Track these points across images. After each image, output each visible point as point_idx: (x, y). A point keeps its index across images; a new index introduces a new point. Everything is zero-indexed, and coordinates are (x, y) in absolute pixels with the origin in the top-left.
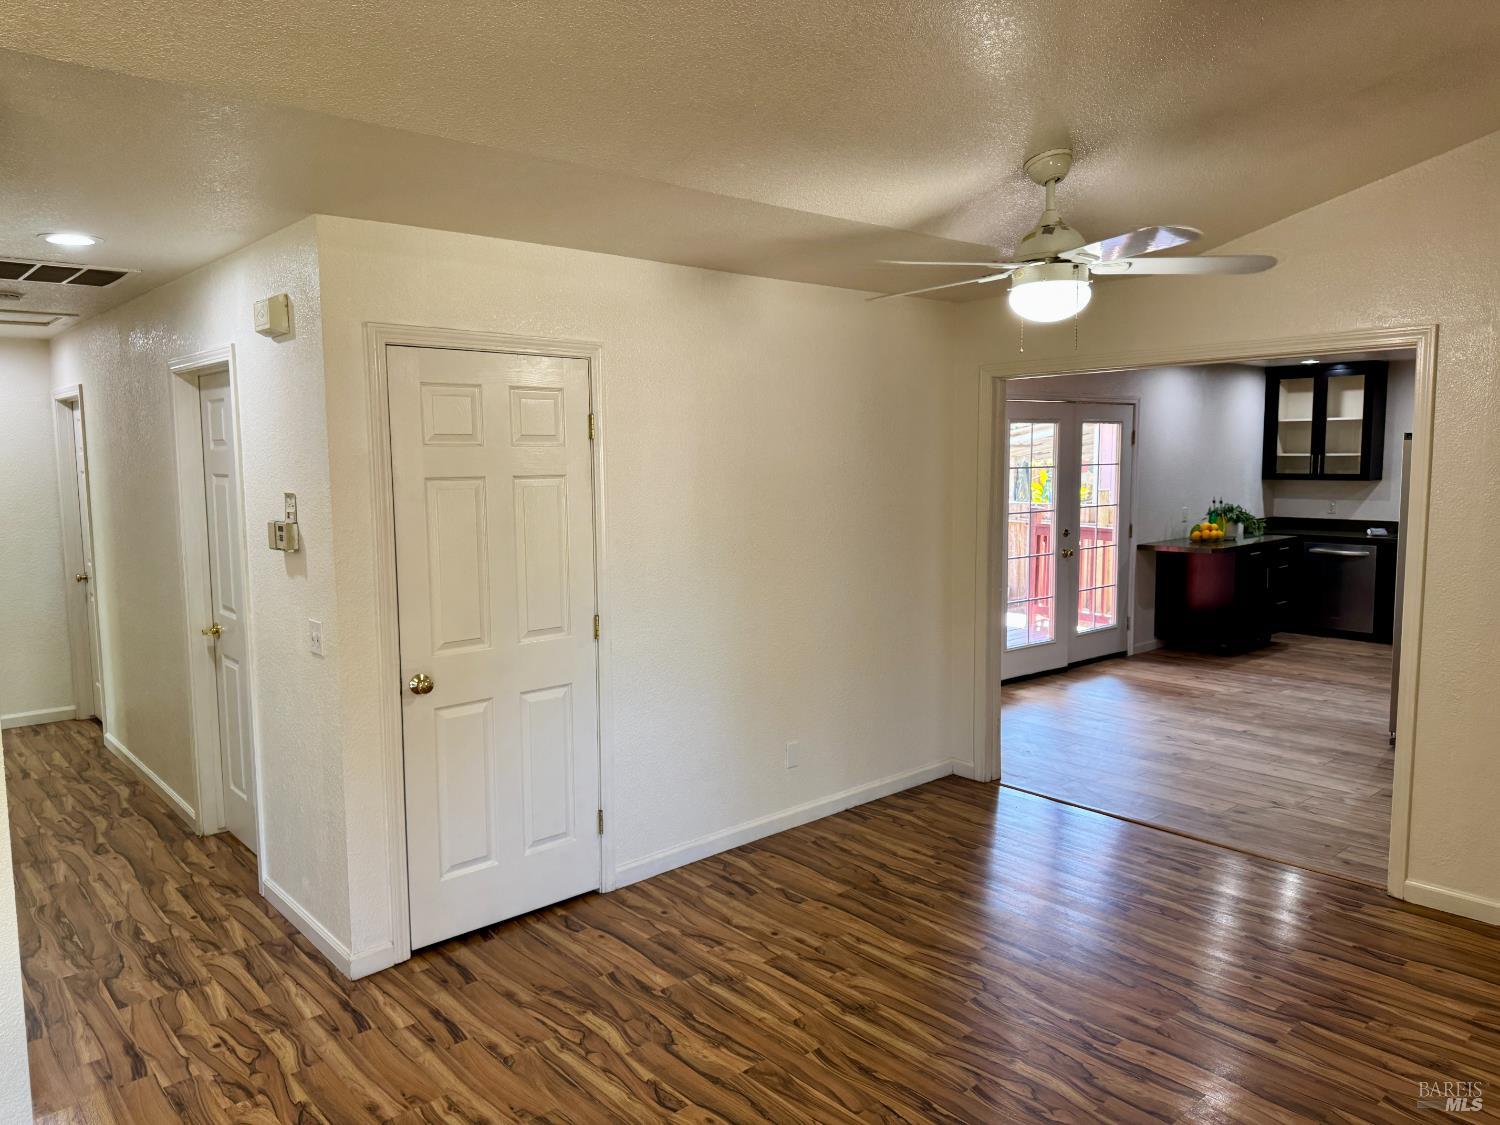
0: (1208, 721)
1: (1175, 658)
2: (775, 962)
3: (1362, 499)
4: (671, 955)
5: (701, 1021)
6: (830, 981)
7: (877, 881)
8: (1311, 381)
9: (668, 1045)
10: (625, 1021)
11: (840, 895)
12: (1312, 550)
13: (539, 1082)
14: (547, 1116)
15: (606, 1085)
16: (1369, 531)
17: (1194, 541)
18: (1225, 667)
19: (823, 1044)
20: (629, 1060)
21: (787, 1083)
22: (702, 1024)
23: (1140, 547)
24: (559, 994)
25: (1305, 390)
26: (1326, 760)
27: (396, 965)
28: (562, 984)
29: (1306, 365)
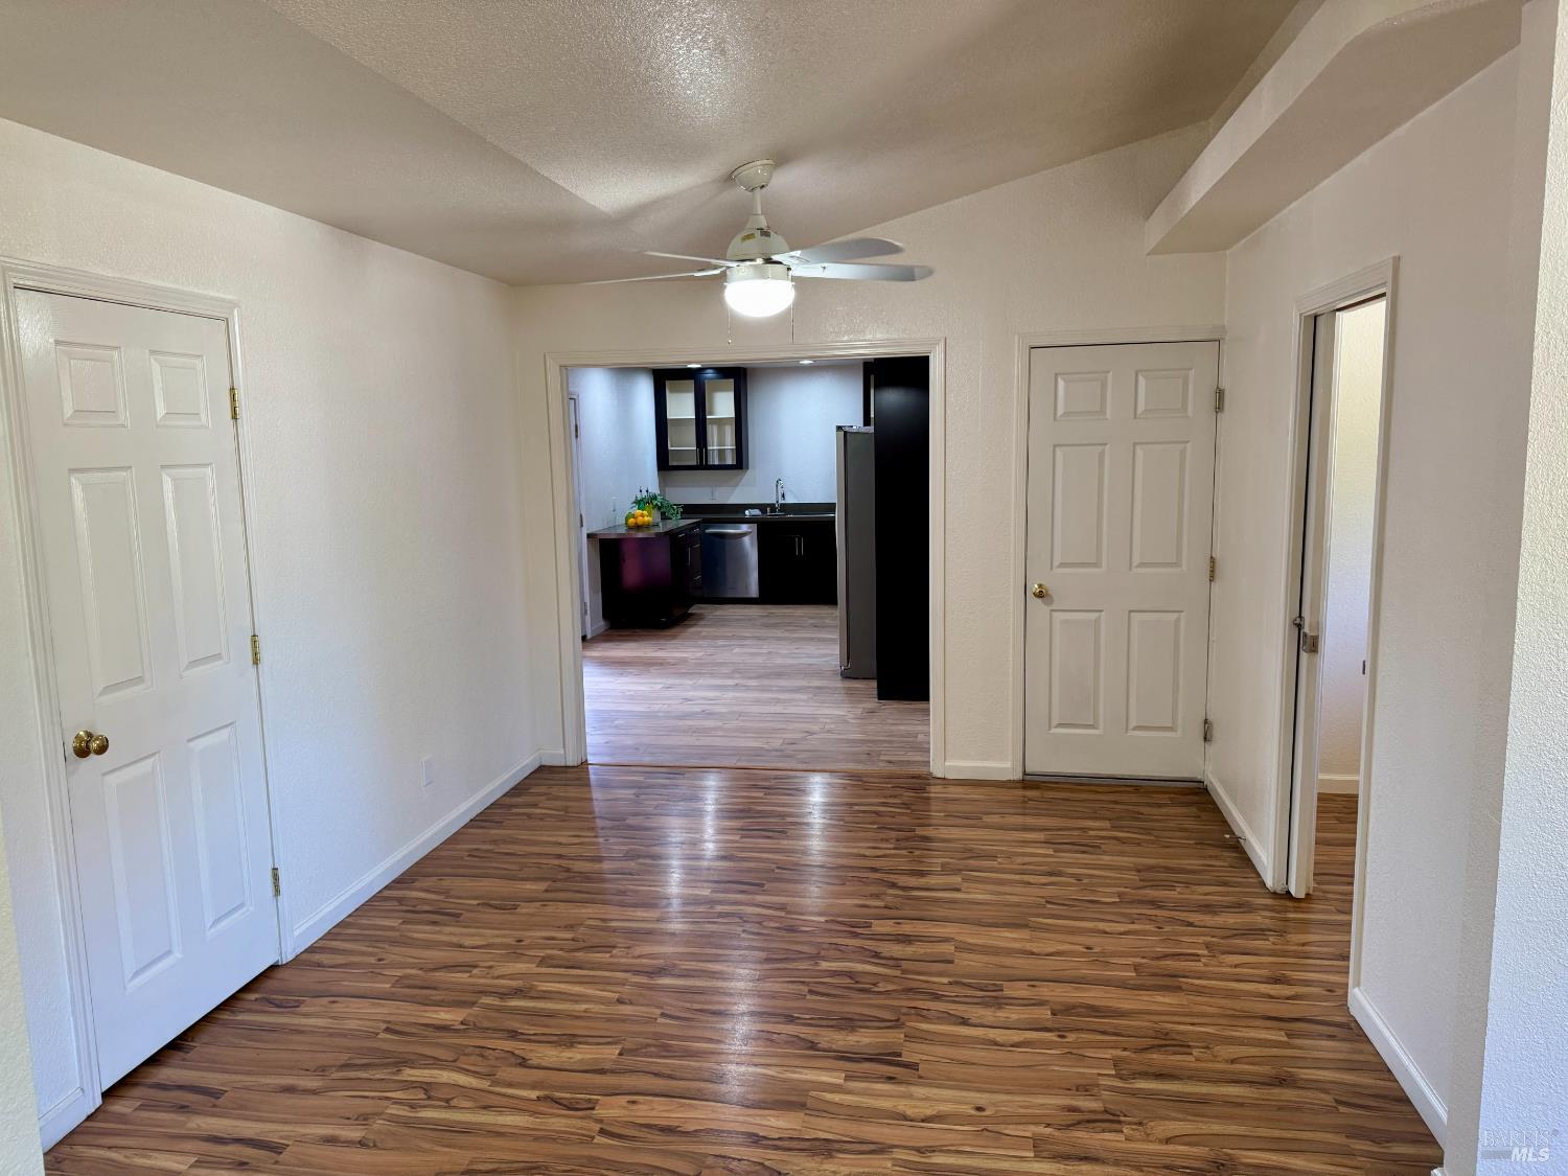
0: (701, 682)
1: (628, 635)
2: (543, 962)
3: (736, 485)
4: (433, 992)
5: (532, 1032)
6: (611, 960)
7: (568, 870)
8: (691, 384)
9: (523, 1063)
10: (455, 1061)
11: (546, 891)
12: (708, 531)
13: (427, 1146)
14: (470, 1168)
15: (500, 1118)
16: (747, 512)
17: (630, 528)
18: (674, 637)
19: (662, 1008)
20: (497, 1089)
21: (666, 1047)
22: (535, 1034)
23: (589, 536)
24: (346, 1066)
25: (688, 391)
26: (811, 696)
27: (88, 1117)
28: (344, 1058)
29: (690, 369)
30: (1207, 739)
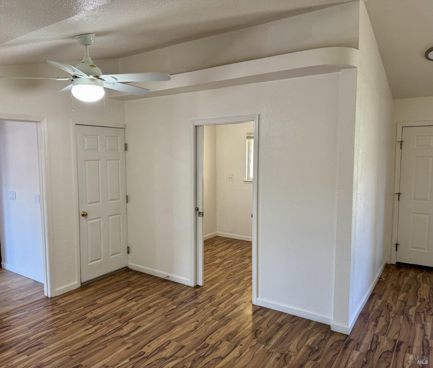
30: (128, 253)
